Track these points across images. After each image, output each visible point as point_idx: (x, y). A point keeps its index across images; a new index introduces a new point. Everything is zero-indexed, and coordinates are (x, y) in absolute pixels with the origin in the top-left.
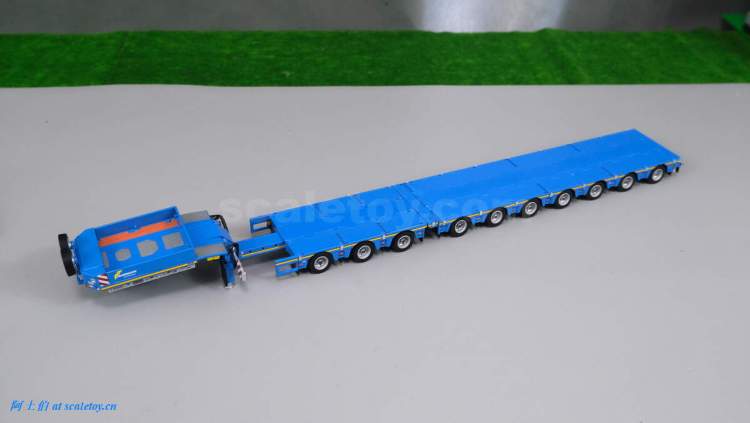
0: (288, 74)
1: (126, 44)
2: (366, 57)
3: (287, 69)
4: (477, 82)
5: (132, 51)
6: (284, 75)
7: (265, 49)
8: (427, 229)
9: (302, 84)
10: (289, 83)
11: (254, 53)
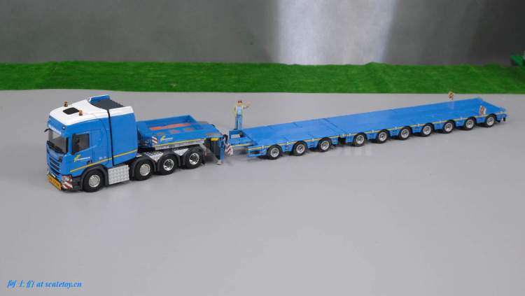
0: (174, 85)
1: (57, 68)
2: (233, 77)
3: (174, 82)
4: (313, 91)
5: (61, 72)
6: (171, 87)
7: (159, 72)
8: (339, 138)
9: (185, 91)
10: (175, 90)
11: (151, 74)
